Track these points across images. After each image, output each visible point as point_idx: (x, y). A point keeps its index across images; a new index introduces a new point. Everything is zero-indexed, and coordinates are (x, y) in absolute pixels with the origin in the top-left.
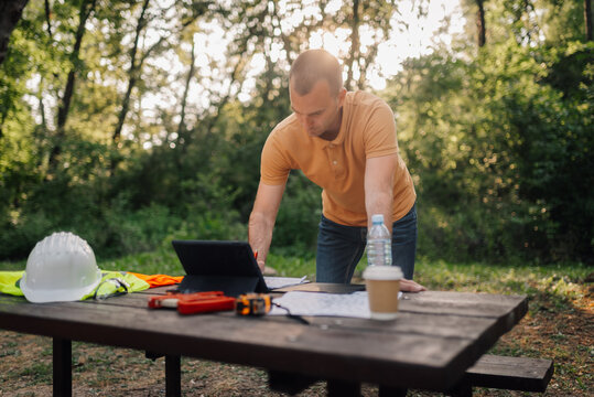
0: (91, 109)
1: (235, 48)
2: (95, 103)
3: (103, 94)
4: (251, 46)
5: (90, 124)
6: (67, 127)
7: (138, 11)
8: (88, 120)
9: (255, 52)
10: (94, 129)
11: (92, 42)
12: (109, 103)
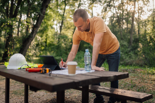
0: (67, 28)
1: (104, 10)
2: (68, 26)
3: (70, 24)
4: (108, 9)
5: (67, 32)
6: (62, 33)
7: (78, 3)
8: (67, 31)
9: (109, 11)
10: (68, 33)
11: (68, 11)
12: (71, 26)
